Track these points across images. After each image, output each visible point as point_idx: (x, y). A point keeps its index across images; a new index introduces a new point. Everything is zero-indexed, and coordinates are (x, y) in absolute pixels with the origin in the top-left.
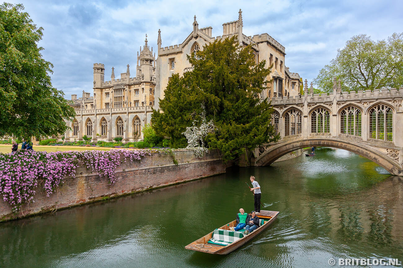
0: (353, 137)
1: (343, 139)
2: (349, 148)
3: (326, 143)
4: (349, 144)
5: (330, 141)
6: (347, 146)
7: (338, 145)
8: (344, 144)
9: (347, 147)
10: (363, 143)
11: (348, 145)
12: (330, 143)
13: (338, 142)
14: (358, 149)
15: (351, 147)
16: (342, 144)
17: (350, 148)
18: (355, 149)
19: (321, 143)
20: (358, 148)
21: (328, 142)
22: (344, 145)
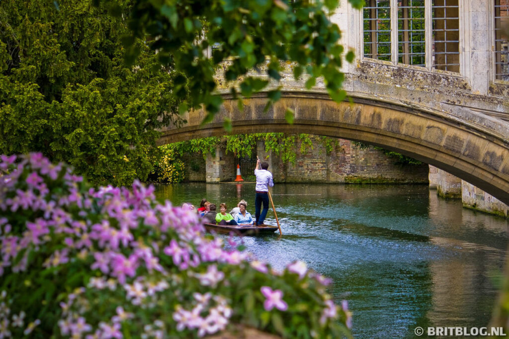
0: (425, 76)
1: (383, 88)
2: (410, 133)
3: (301, 112)
4: (411, 110)
5: (318, 103)
6: (400, 122)
7: (358, 120)
8: (389, 112)
9: (404, 130)
10: (475, 104)
11: (409, 118)
12: (319, 110)
13: (360, 107)
14: (455, 138)
15: (420, 128)
16: (379, 116)
17: (417, 132)
18: (441, 138)
19: (275, 115)
20: (451, 131)
21: (307, 108)
22: (390, 122)
